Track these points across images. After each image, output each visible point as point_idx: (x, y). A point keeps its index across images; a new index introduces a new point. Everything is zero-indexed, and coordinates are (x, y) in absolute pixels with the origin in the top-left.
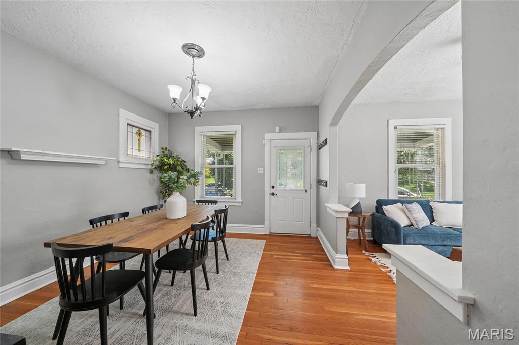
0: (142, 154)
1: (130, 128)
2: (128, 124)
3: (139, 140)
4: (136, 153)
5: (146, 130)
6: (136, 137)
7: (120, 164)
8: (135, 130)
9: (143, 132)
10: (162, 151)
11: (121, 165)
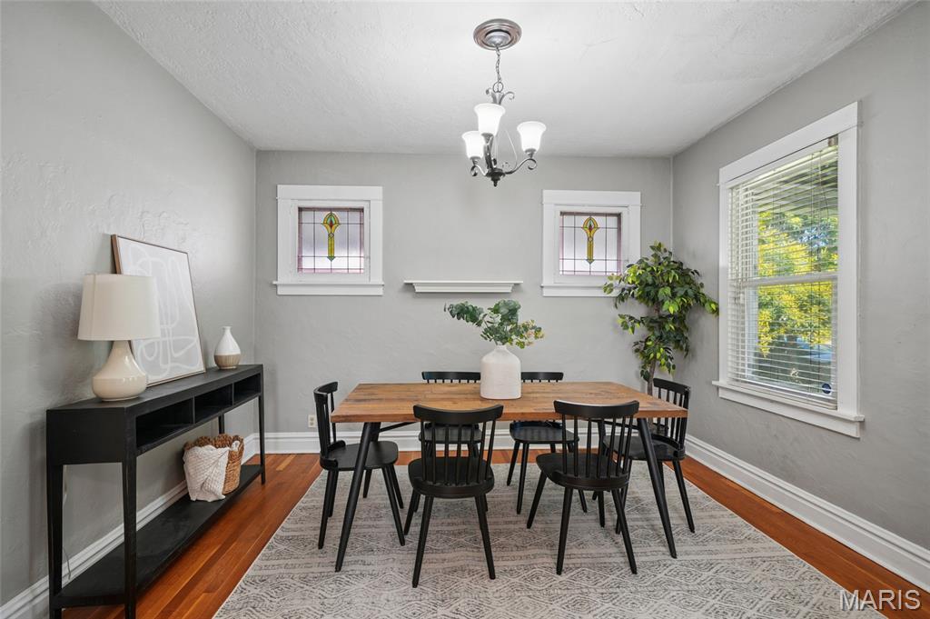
0: (597, 266)
1: (569, 220)
2: (563, 214)
3: (590, 241)
4: (583, 266)
5: (606, 215)
6: (583, 235)
7: (544, 290)
8: (582, 220)
9: (600, 221)
10: (653, 252)
11: (546, 292)
